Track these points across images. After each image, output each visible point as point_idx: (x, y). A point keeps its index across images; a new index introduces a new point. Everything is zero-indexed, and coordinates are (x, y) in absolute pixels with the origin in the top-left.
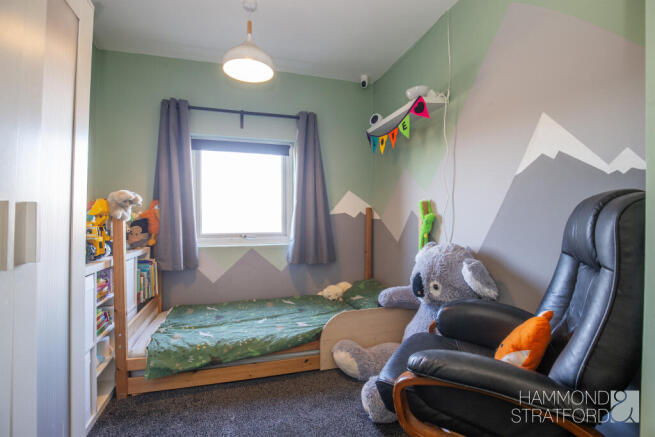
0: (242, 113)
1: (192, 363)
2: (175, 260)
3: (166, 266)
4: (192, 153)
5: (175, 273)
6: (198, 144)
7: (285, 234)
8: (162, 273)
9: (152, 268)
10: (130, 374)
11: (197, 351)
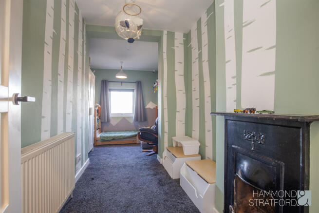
0: (121, 82)
1: (109, 139)
2: (105, 120)
3: (103, 121)
4: (109, 92)
5: (105, 122)
6: (110, 90)
7: (133, 113)
8: (101, 122)
9: (100, 121)
10: (97, 141)
11: (110, 137)
